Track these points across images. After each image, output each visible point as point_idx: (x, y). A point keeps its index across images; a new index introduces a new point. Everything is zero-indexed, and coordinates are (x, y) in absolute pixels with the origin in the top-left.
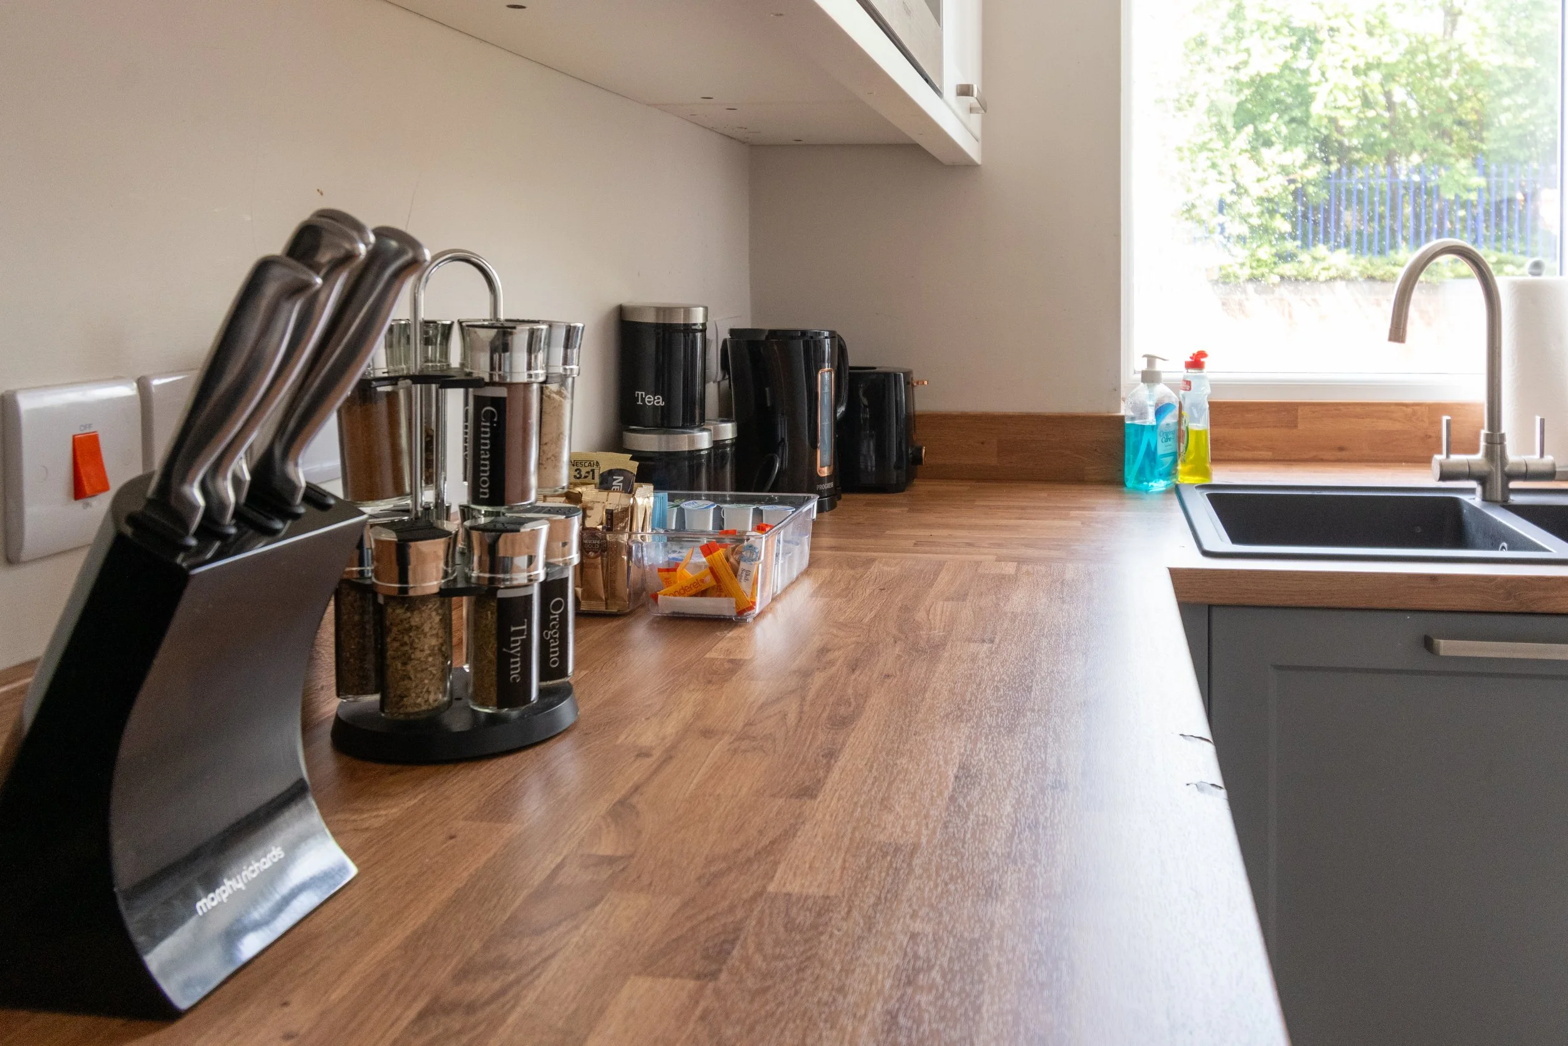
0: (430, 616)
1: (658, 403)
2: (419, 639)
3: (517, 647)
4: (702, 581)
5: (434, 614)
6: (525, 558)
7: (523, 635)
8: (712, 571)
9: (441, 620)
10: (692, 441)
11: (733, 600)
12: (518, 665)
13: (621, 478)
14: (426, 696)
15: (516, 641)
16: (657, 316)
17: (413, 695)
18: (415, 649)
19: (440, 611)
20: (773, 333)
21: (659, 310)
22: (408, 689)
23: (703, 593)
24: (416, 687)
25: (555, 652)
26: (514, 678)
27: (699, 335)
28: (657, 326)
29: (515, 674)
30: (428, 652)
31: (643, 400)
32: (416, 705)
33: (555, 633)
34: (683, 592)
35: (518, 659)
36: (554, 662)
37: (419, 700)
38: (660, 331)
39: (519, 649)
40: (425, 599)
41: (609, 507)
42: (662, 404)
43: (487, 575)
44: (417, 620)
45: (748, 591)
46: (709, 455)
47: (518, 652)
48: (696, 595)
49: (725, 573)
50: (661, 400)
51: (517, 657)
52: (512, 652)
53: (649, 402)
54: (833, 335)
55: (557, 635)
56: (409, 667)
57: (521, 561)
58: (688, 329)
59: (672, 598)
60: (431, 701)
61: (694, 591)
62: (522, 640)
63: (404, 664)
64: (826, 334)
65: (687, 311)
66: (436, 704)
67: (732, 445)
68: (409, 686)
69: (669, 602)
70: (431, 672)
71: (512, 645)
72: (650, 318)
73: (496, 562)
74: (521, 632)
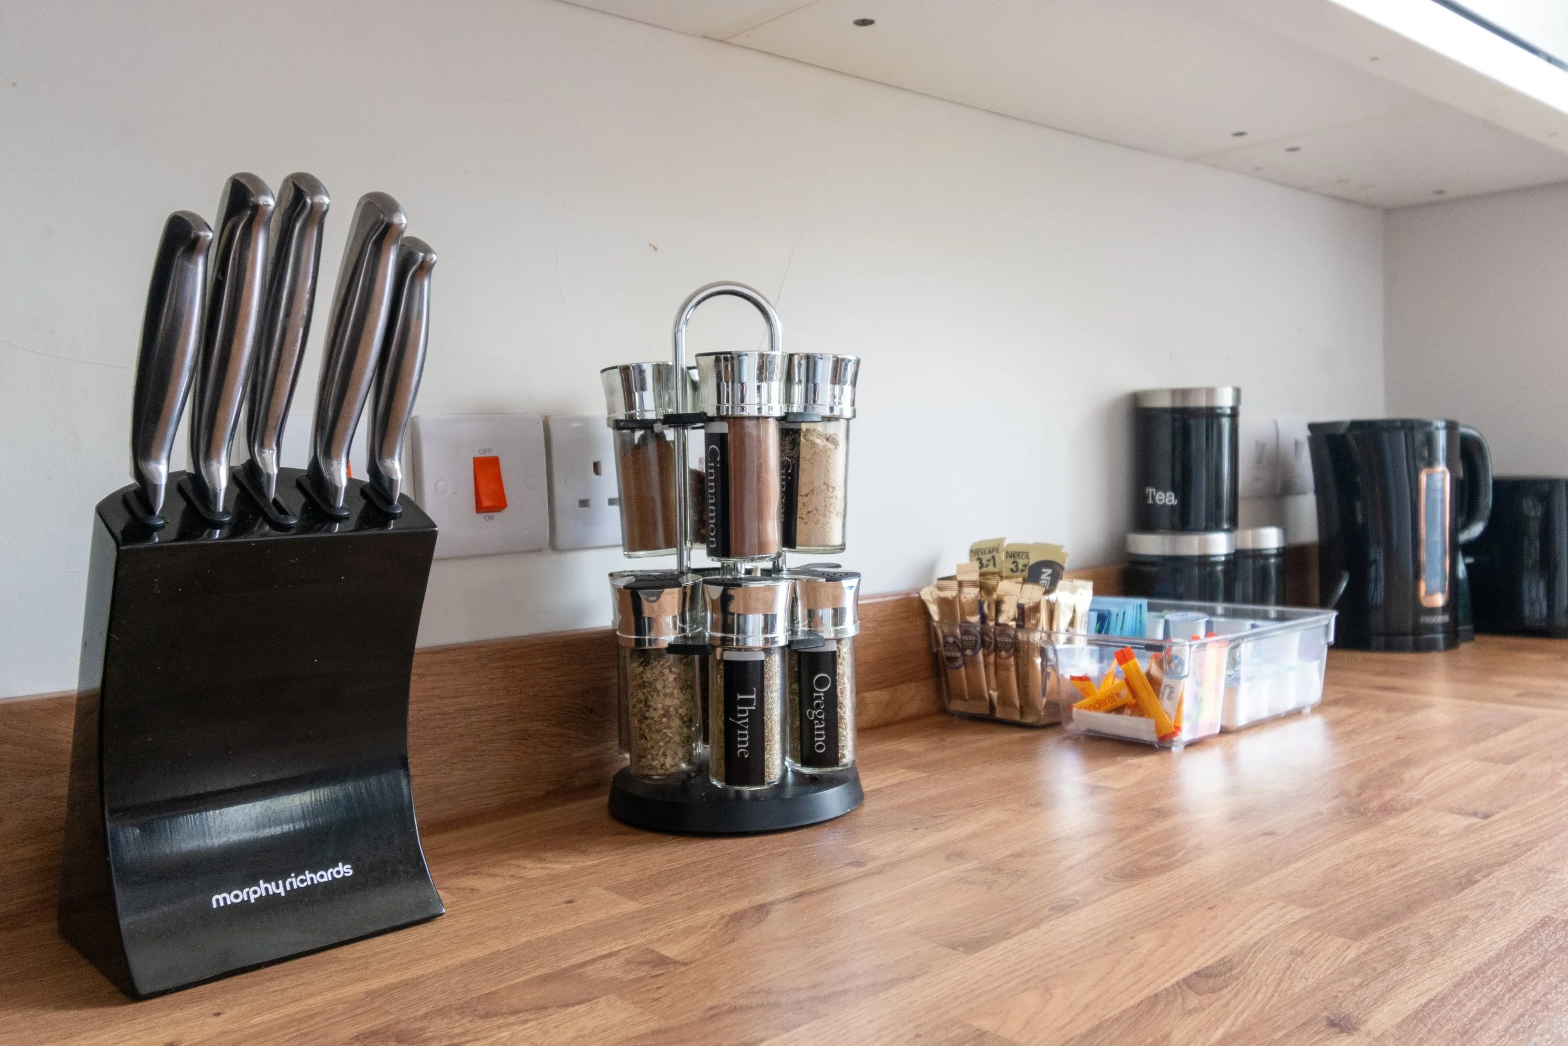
0: (662, 674)
1: (1170, 501)
2: (652, 696)
3: (744, 718)
4: (1118, 694)
5: (666, 671)
6: (760, 618)
7: (752, 706)
8: (1128, 682)
9: (675, 679)
10: (1203, 544)
11: (1152, 721)
12: (746, 739)
13: (1049, 571)
14: (662, 758)
15: (744, 711)
16: (1173, 399)
17: (649, 756)
18: (649, 706)
19: (674, 669)
20: (1355, 425)
21: (1174, 392)
22: (645, 749)
23: (1119, 710)
24: (652, 747)
25: (820, 736)
26: (742, 753)
27: (1226, 423)
28: (1173, 411)
29: (742, 748)
30: (661, 712)
31: (1153, 498)
32: (651, 767)
33: (820, 714)
34: (1097, 706)
35: (746, 732)
36: (820, 747)
37: (655, 763)
38: (1178, 416)
39: (747, 720)
40: (659, 653)
41: (1022, 601)
42: (1174, 502)
43: (719, 635)
44: (649, 675)
45: (1173, 713)
46: (1226, 563)
47: (745, 724)
48: (1110, 711)
49: (1145, 689)
50: (1173, 497)
51: (744, 729)
52: (739, 723)
53: (1160, 500)
54: (1451, 427)
55: (823, 717)
56: (644, 726)
57: (754, 622)
58: (1212, 415)
59: (1086, 712)
60: (668, 766)
61: (1109, 706)
62: (749, 710)
63: (641, 722)
64: (1441, 424)
65: (1211, 392)
66: (673, 770)
67: (1277, 555)
68: (645, 746)
69: (1084, 717)
70: (666, 734)
71: (739, 715)
72: (1165, 402)
73: (728, 622)
74: (749, 702)
